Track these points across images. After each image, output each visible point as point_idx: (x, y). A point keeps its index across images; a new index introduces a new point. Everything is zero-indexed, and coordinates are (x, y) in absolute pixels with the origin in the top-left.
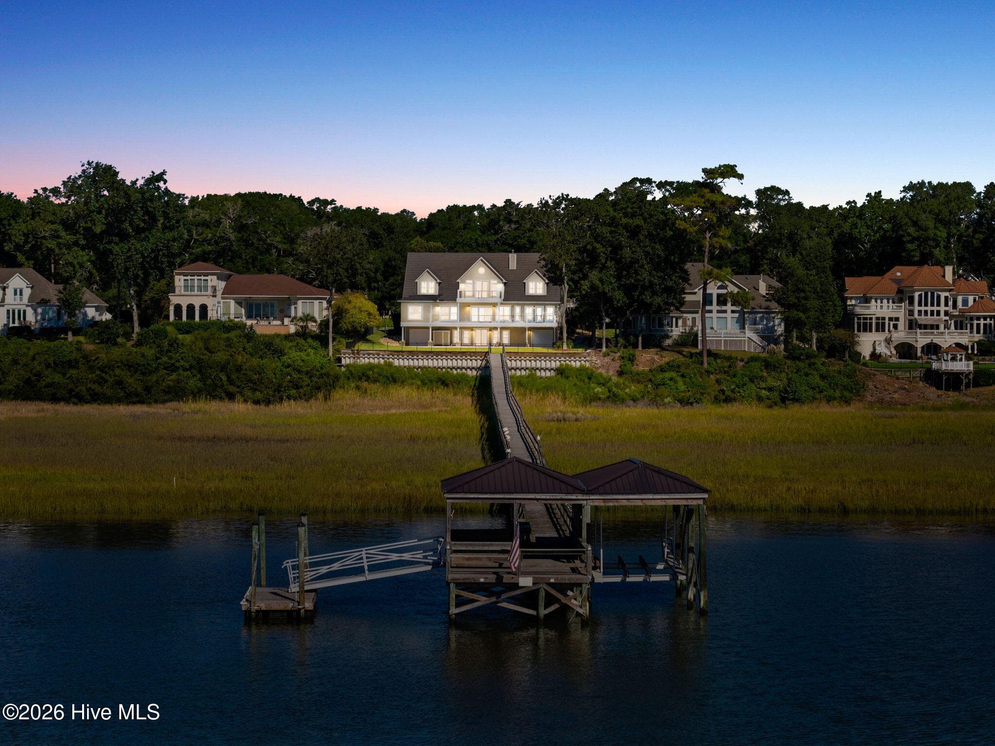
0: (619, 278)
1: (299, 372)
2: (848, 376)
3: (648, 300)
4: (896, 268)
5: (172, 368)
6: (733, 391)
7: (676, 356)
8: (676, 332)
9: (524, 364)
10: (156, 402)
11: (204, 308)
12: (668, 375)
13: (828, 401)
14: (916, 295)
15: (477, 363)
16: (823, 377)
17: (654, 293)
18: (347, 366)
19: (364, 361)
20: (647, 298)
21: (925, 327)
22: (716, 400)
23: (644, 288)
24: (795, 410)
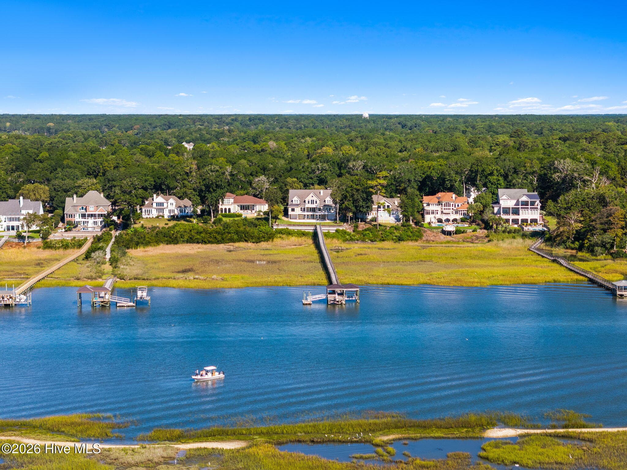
0: (353, 203)
1: (264, 233)
2: (419, 232)
3: (362, 210)
4: (439, 193)
5: (229, 233)
6: (385, 237)
7: (370, 225)
8: (370, 217)
9: (326, 229)
10: (226, 243)
11: (229, 209)
12: (367, 232)
13: (411, 241)
14: (443, 204)
15: (313, 228)
16: (411, 232)
17: (363, 208)
18: (276, 229)
19: (280, 227)
20: (361, 209)
21: (446, 214)
22: (381, 240)
23: (361, 207)
24: (402, 243)
